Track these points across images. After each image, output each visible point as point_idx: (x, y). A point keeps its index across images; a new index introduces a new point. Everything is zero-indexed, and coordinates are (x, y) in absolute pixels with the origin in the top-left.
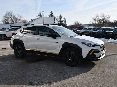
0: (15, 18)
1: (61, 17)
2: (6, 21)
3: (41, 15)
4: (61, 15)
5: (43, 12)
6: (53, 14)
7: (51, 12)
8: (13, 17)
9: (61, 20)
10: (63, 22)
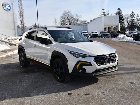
0: (73, 18)
1: (132, 15)
2: (63, 22)
3: (105, 13)
4: (133, 12)
5: (103, 9)
6: (121, 12)
7: (119, 9)
8: (71, 18)
9: (132, 19)
10: (135, 22)
